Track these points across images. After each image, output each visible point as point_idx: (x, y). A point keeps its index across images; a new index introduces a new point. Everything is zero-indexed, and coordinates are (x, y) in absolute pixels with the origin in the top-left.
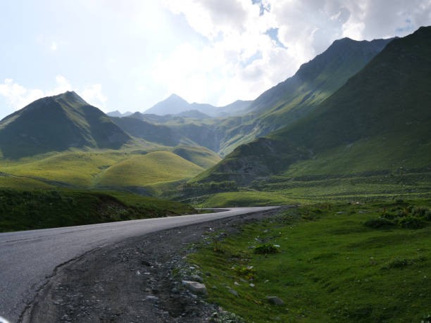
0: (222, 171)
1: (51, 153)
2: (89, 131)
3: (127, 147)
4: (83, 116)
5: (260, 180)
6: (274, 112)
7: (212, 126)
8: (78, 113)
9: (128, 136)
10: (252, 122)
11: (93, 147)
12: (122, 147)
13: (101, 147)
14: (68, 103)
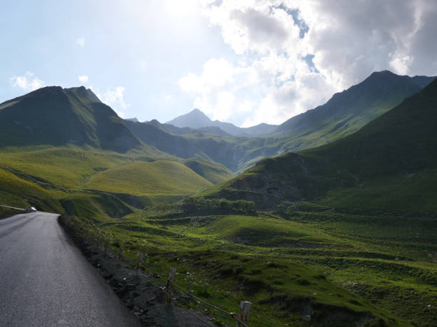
0: (238, 187)
1: (45, 146)
2: (95, 129)
3: (134, 152)
4: (91, 112)
5: (288, 205)
6: (302, 138)
7: (233, 145)
8: (87, 109)
9: (138, 141)
10: (276, 145)
11: (96, 147)
12: (129, 152)
13: (104, 147)
14: (78, 97)
